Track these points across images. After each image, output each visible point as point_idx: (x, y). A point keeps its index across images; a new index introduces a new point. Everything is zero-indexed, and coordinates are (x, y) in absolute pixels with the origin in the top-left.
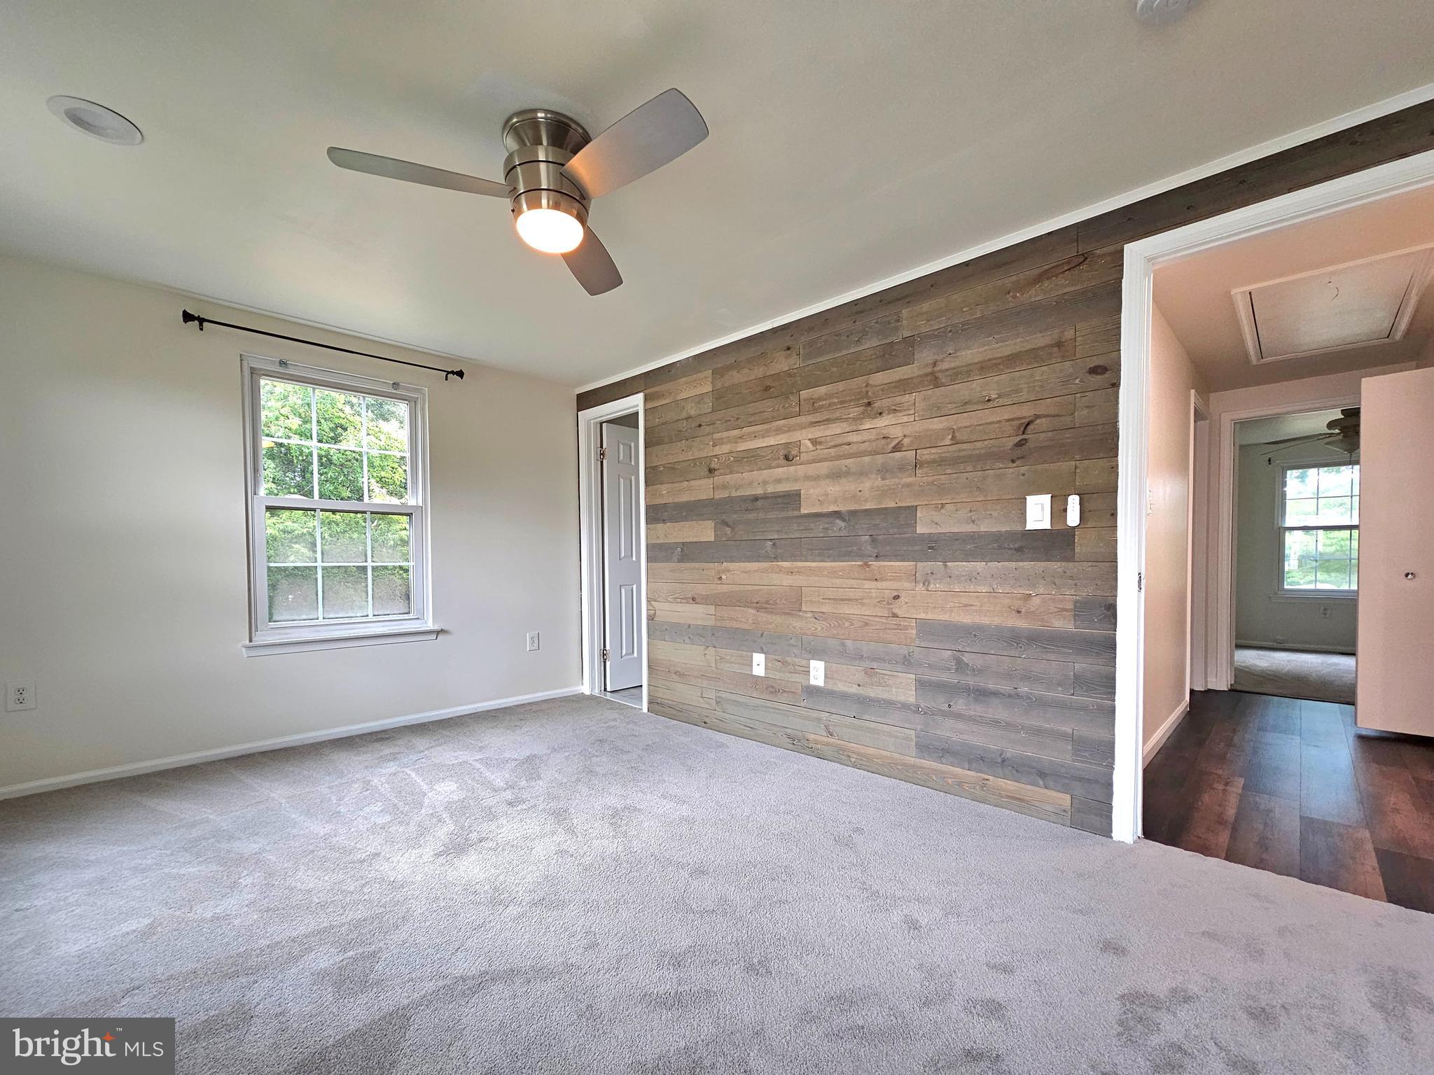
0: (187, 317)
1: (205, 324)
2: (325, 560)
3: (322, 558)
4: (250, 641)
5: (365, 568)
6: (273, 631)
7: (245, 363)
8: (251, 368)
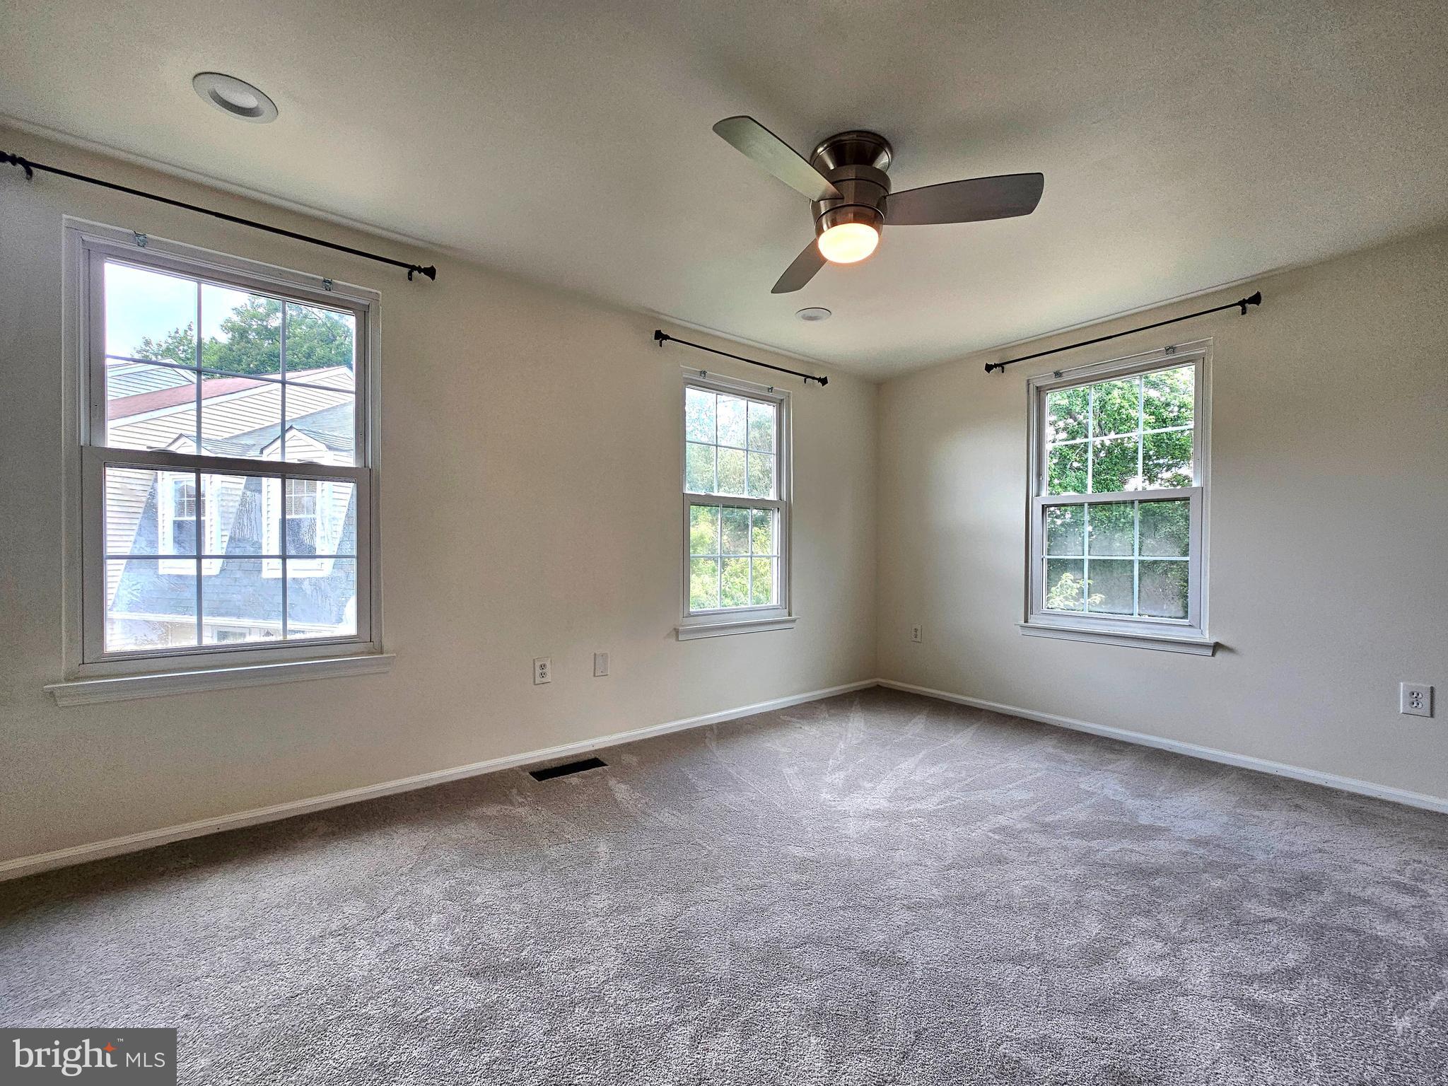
0: (989, 368)
1: (1005, 366)
2: (1092, 553)
3: (1089, 551)
4: (1026, 621)
5: (1131, 562)
6: (1044, 617)
7: (1031, 386)
8: (1037, 387)
